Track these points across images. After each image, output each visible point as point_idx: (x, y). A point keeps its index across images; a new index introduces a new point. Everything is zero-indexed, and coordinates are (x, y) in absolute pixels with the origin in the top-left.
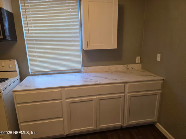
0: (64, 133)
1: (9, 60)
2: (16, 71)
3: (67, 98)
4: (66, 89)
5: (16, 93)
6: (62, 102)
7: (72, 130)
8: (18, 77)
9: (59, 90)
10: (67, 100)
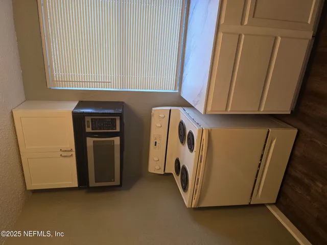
0: (308, 41)
1: (152, 117)
2: (170, 110)
3: (242, 23)
4: (222, 21)
5: (209, 109)
6: (245, 35)
7: (309, 22)
8: (181, 109)
9: (221, 35)
10: (246, 23)
